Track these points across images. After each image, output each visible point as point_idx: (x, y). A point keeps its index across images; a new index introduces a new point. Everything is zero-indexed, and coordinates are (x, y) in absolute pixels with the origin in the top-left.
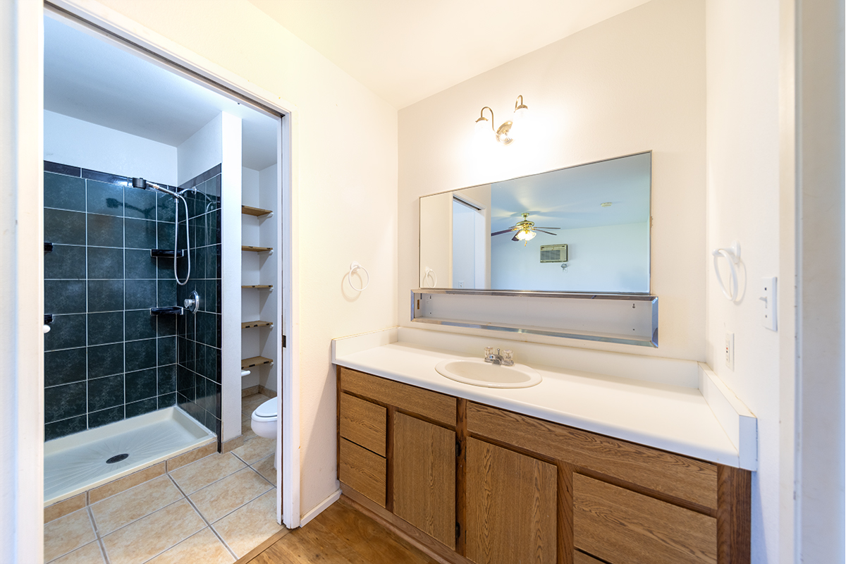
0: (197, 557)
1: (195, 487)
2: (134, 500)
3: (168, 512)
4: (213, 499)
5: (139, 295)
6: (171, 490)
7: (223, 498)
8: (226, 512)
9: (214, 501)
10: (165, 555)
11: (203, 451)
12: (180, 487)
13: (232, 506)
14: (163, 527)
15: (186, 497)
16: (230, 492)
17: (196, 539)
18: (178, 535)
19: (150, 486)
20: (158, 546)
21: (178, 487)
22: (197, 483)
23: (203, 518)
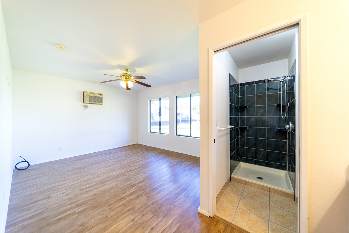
0: (258, 225)
1: (275, 205)
2: (255, 193)
3: (261, 204)
4: (277, 214)
5: (272, 122)
6: (266, 199)
7: (282, 217)
8: (279, 223)
9: (277, 215)
10: (251, 214)
11: (287, 195)
12: (270, 200)
13: (282, 224)
14: (256, 207)
15: (269, 205)
16: (286, 218)
17: (262, 220)
18: (258, 213)
19: (262, 192)
20: (251, 210)
21: (269, 199)
22: (276, 204)
23: (269, 216)
